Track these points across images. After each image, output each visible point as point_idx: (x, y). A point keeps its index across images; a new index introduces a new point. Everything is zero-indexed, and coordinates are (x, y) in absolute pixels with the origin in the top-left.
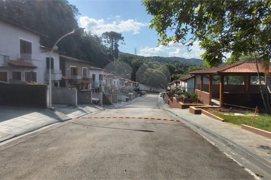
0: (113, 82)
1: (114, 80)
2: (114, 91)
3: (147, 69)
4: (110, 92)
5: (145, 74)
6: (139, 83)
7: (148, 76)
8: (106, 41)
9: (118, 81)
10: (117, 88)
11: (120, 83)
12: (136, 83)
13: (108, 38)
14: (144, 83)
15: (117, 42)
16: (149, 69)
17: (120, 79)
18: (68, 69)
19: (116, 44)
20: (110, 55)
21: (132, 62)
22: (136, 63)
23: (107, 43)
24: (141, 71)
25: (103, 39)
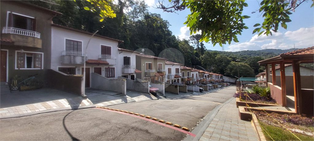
0: (191, 75)
1: (192, 73)
2: (193, 83)
3: (231, 63)
4: (188, 83)
5: (229, 67)
6: (222, 75)
7: (231, 69)
8: (193, 42)
9: (197, 74)
10: (195, 79)
11: (200, 76)
12: (218, 76)
13: (194, 40)
14: (228, 75)
15: (202, 42)
16: (232, 63)
17: (199, 72)
18: (144, 65)
19: (201, 43)
20: (196, 53)
21: (216, 57)
22: (220, 58)
23: (194, 44)
24: (225, 65)
25: (191, 41)
